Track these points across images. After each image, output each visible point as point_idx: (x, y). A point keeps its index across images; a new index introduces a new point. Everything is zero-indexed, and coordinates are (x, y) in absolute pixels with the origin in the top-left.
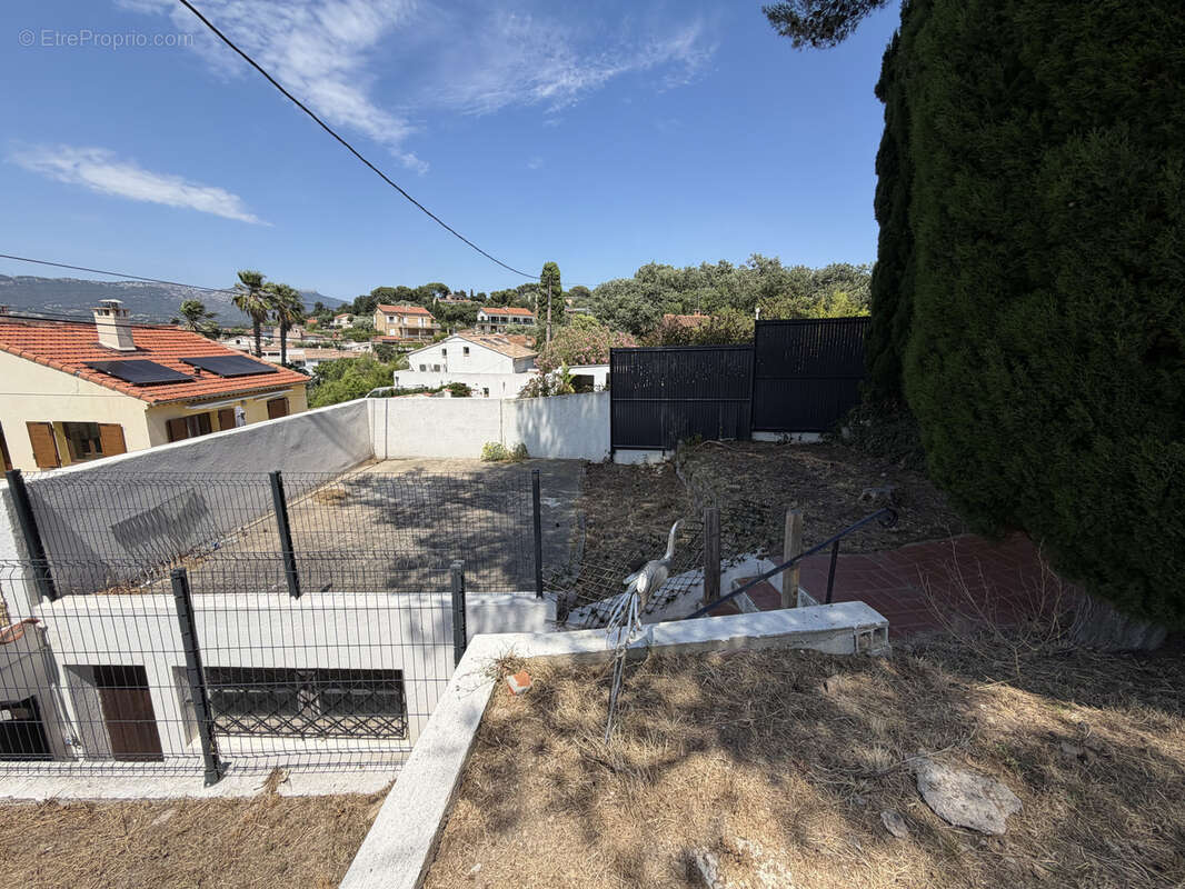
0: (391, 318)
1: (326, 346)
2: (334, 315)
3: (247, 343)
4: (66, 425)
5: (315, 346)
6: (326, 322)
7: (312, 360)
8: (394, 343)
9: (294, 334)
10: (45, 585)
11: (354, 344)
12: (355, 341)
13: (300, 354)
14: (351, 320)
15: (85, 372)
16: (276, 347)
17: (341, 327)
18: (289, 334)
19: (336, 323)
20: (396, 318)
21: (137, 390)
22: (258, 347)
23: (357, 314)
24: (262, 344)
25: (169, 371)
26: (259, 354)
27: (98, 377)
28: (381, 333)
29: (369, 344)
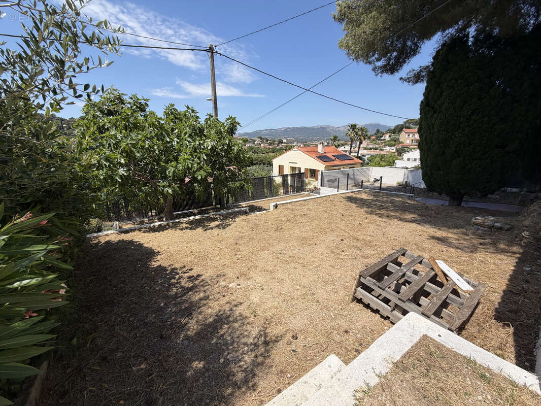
0: (409, 135)
1: (376, 149)
2: (383, 134)
3: (348, 148)
4: (310, 169)
5: (371, 149)
6: (379, 138)
7: (368, 155)
8: (407, 147)
9: (364, 145)
10: (322, 185)
11: (388, 148)
12: (389, 146)
13: (365, 152)
14: (390, 136)
15: (316, 158)
16: (356, 149)
17: (385, 140)
18: (362, 146)
19: (383, 138)
20: (411, 135)
21: (324, 163)
22: (350, 150)
23: (394, 133)
24: (352, 148)
25: (330, 158)
26: (351, 152)
27: (318, 159)
28: (402, 143)
29: (394, 148)
